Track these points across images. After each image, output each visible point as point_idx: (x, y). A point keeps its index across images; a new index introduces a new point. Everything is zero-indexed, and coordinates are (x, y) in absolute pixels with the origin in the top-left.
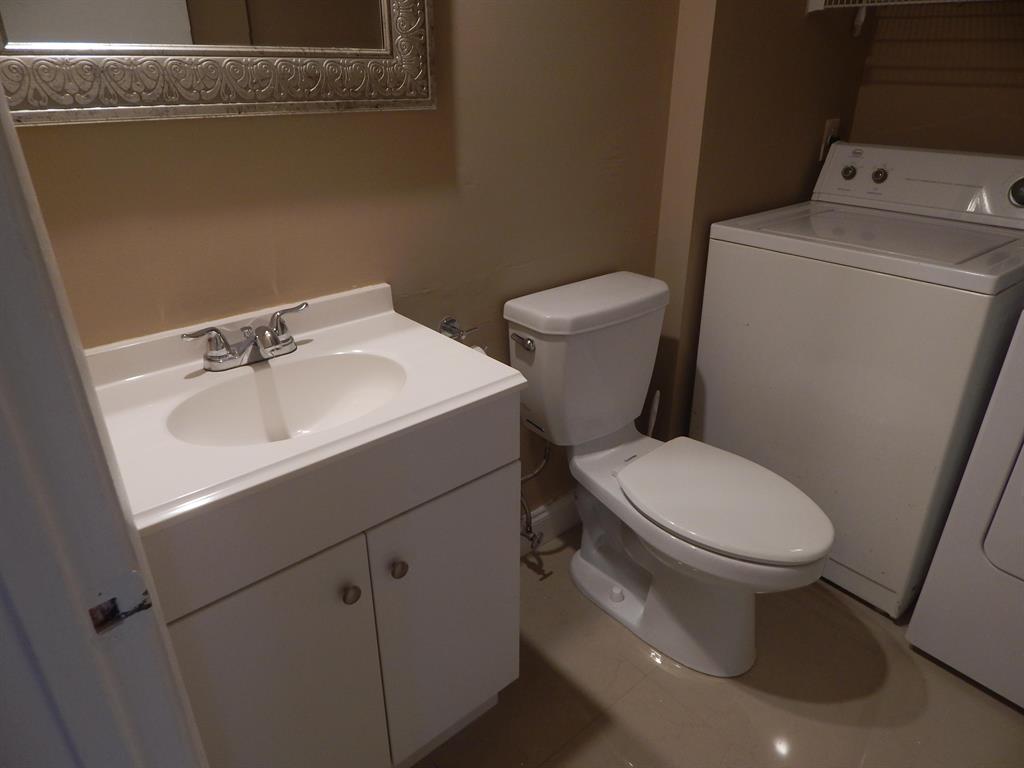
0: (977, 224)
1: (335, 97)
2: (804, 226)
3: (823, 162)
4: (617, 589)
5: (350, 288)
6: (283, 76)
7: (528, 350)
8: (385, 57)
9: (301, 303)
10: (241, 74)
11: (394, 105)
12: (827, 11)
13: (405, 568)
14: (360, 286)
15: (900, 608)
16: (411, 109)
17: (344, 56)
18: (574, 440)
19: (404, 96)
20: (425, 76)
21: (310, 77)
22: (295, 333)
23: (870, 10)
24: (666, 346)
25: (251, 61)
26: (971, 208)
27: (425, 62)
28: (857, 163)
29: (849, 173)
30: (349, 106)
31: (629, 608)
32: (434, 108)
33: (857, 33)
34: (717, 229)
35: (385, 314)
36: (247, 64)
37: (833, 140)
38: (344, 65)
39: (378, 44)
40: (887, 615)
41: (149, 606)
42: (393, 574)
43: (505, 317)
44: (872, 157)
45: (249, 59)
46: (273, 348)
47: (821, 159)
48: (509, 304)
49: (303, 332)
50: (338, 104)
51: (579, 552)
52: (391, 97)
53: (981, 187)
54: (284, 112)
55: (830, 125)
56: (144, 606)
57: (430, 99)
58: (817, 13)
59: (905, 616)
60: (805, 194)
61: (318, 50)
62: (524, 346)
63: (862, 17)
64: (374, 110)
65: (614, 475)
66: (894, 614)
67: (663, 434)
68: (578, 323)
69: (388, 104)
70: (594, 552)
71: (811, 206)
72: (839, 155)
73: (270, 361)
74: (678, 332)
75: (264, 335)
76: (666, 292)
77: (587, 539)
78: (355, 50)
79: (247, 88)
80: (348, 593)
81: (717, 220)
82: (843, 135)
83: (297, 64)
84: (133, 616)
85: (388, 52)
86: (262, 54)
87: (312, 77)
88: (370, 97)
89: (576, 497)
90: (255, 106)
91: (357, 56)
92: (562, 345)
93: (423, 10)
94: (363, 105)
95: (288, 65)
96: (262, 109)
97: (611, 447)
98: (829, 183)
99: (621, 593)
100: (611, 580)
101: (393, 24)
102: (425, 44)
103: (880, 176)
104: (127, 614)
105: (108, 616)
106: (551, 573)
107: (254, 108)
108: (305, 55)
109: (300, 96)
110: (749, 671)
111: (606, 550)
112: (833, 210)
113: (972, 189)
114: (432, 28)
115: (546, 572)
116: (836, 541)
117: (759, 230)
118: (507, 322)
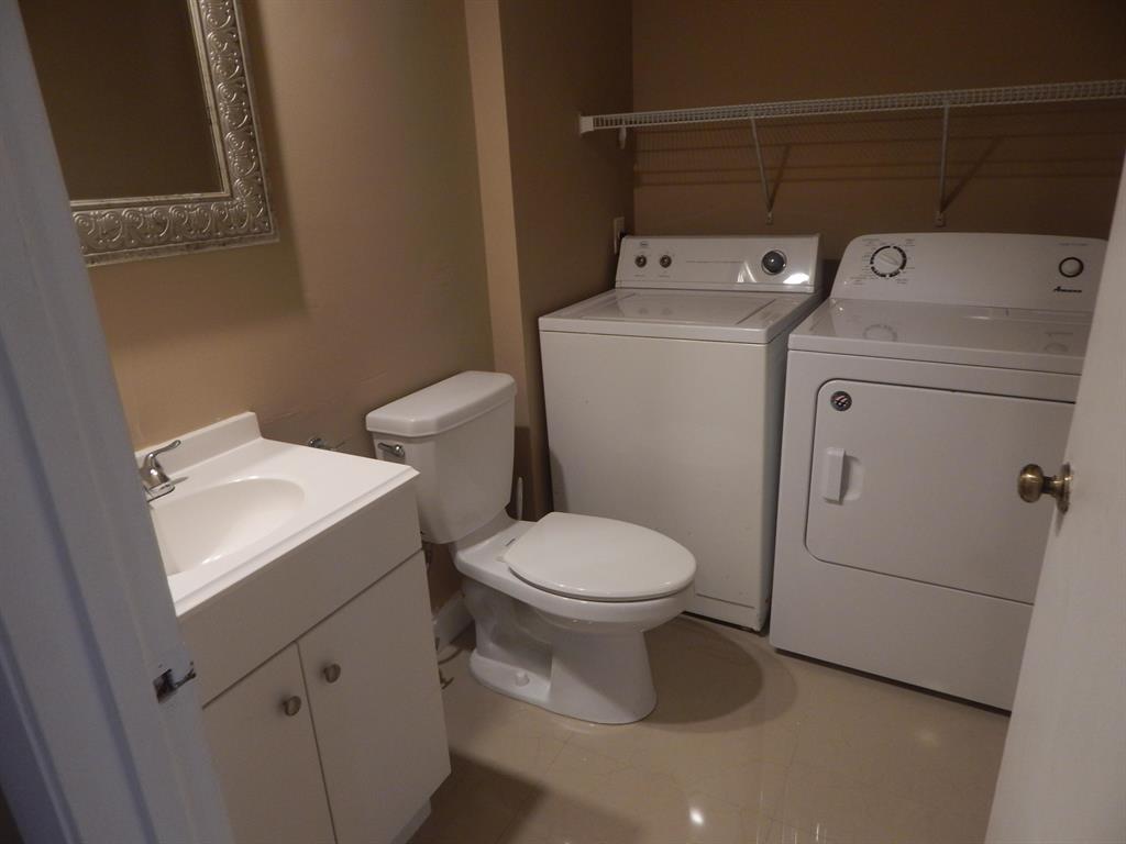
0: (748, 292)
1: (184, 239)
2: (614, 309)
3: (618, 254)
4: (521, 673)
5: (215, 422)
6: (132, 225)
7: (398, 455)
8: (227, 199)
9: (173, 441)
10: (90, 227)
11: (240, 241)
12: (595, 131)
13: (337, 669)
14: (225, 418)
15: (760, 620)
16: (256, 243)
17: (188, 202)
18: (456, 534)
19: (248, 232)
20: (266, 213)
21: (158, 224)
22: (172, 472)
23: (629, 130)
24: (521, 434)
25: (100, 214)
26: (740, 279)
27: (264, 201)
28: (646, 252)
29: (641, 262)
30: (198, 247)
31: (535, 688)
32: (277, 240)
33: (623, 147)
34: (544, 322)
35: (253, 442)
36: (95, 217)
37: (622, 235)
38: (189, 210)
39: (217, 187)
40: (752, 631)
41: (194, 676)
42: (328, 679)
43: (369, 429)
44: (656, 247)
45: (97, 212)
46: (163, 485)
47: (616, 251)
48: (370, 416)
49: (177, 470)
50: (188, 246)
51: (475, 651)
52: (237, 235)
53: (742, 262)
54: (136, 258)
55: (618, 224)
56: (191, 676)
57: (272, 233)
58: (589, 133)
59: (765, 629)
60: (609, 284)
61: (163, 198)
62: (392, 453)
63: (624, 134)
64: (222, 248)
65: (500, 559)
66: (757, 628)
67: (532, 515)
68: (442, 422)
69: (234, 242)
70: (491, 646)
71: (616, 293)
72: (630, 247)
73: (151, 503)
74: (528, 421)
75: (150, 475)
76: (513, 384)
77: (482, 634)
78: (197, 195)
79: (98, 239)
80: (289, 706)
81: (541, 315)
82: (628, 231)
83: (143, 212)
84: (184, 686)
85: (229, 194)
86: (109, 206)
87: (160, 224)
88: (217, 237)
89: (464, 596)
90: (107, 255)
91: (200, 200)
92: (430, 445)
93: (257, 155)
94: (209, 245)
95: (136, 214)
96: (115, 257)
97: (489, 537)
98: (626, 272)
99: (526, 676)
100: (512, 668)
101: (231, 169)
102: (261, 185)
103: (666, 262)
104: (180, 684)
105: (165, 687)
106: (451, 680)
107: (107, 258)
108: (150, 204)
109: (151, 242)
110: (655, 709)
111: (503, 640)
112: (634, 294)
113: (736, 266)
114: (267, 171)
115: (447, 680)
116: (698, 567)
117: (580, 318)
118: (370, 433)
